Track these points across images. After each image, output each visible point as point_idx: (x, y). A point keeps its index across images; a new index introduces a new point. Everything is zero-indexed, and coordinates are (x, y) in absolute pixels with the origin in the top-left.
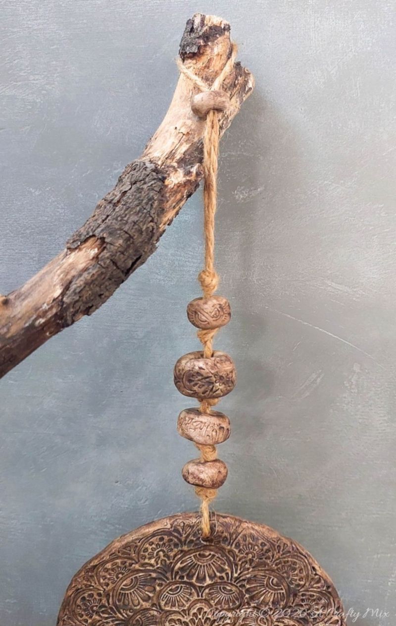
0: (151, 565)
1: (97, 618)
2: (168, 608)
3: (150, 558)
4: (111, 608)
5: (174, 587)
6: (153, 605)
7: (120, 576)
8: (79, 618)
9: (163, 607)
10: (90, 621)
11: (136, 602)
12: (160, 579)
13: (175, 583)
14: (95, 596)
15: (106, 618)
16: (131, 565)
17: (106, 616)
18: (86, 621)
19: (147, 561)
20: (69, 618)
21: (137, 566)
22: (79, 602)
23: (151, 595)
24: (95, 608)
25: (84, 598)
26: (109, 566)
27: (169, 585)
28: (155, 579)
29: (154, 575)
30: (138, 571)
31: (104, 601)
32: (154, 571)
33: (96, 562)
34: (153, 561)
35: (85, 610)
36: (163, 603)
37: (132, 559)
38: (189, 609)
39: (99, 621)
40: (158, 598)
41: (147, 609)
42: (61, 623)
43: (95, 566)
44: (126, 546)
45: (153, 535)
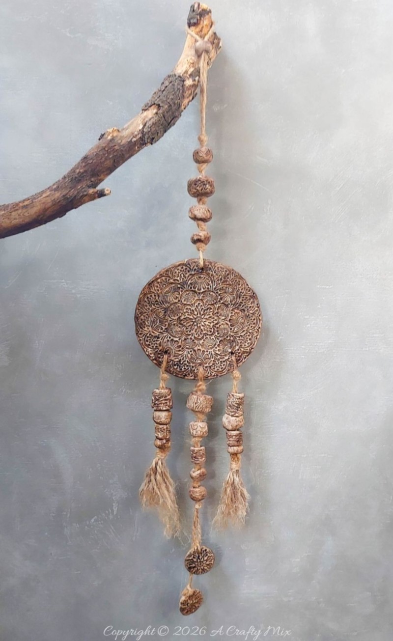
0: (178, 281)
1: (154, 307)
2: (185, 303)
3: (177, 277)
4: (160, 302)
5: (188, 293)
6: (179, 301)
7: (164, 286)
8: (146, 308)
9: (183, 302)
10: (150, 309)
11: (171, 300)
12: (182, 288)
13: (187, 291)
14: (153, 296)
15: (158, 307)
16: (169, 280)
17: (158, 306)
18: (149, 309)
19: (176, 278)
20: (141, 308)
21: (172, 281)
22: (146, 299)
23: (178, 296)
24: (153, 302)
25: (148, 298)
26: (159, 280)
27: (185, 291)
28: (179, 288)
29: (179, 286)
30: (172, 283)
31: (157, 298)
32: (179, 284)
33: (154, 279)
34: (178, 278)
35: (148, 303)
36: (183, 301)
37: (169, 277)
38: (194, 304)
39: (154, 309)
40: (181, 298)
41: (176, 303)
42: (137, 311)
43: (153, 282)
44: (167, 271)
45: (179, 265)
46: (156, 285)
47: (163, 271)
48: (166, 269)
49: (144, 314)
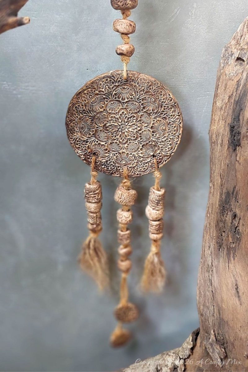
0: (103, 92)
1: (82, 116)
2: (110, 111)
3: (102, 89)
4: (87, 111)
5: (112, 102)
6: (104, 110)
7: (91, 97)
8: (75, 116)
9: (108, 111)
10: (79, 117)
11: (97, 109)
12: (107, 98)
13: (113, 100)
14: (81, 106)
15: (85, 116)
16: (95, 91)
17: (85, 115)
18: (77, 117)
19: (101, 90)
20: (70, 116)
21: (97, 92)
22: (74, 109)
23: (103, 106)
24: (81, 111)
25: (76, 107)
26: (86, 92)
27: (110, 101)
28: (104, 98)
29: (104, 96)
30: (98, 94)
31: (84, 108)
32: (104, 95)
33: (81, 91)
34: (103, 90)
35: (77, 112)
36: (108, 110)
37: (95, 89)
38: (119, 112)
39: (83, 117)
40: (106, 107)
41: (102, 112)
42: (67, 118)
43: (80, 92)
44: (92, 83)
45: (104, 78)
46: (83, 96)
47: (89, 82)
48: (91, 81)
49: (73, 122)
